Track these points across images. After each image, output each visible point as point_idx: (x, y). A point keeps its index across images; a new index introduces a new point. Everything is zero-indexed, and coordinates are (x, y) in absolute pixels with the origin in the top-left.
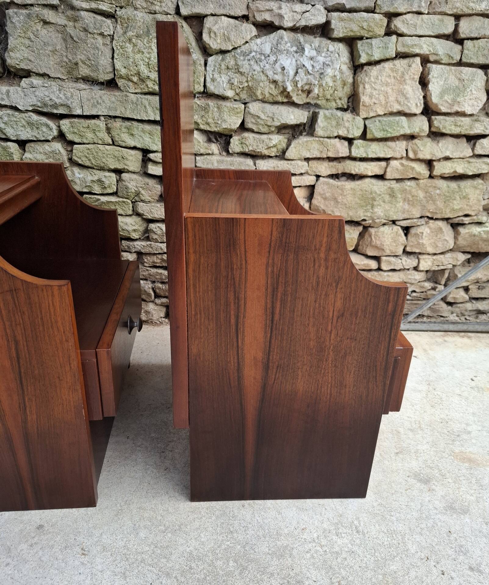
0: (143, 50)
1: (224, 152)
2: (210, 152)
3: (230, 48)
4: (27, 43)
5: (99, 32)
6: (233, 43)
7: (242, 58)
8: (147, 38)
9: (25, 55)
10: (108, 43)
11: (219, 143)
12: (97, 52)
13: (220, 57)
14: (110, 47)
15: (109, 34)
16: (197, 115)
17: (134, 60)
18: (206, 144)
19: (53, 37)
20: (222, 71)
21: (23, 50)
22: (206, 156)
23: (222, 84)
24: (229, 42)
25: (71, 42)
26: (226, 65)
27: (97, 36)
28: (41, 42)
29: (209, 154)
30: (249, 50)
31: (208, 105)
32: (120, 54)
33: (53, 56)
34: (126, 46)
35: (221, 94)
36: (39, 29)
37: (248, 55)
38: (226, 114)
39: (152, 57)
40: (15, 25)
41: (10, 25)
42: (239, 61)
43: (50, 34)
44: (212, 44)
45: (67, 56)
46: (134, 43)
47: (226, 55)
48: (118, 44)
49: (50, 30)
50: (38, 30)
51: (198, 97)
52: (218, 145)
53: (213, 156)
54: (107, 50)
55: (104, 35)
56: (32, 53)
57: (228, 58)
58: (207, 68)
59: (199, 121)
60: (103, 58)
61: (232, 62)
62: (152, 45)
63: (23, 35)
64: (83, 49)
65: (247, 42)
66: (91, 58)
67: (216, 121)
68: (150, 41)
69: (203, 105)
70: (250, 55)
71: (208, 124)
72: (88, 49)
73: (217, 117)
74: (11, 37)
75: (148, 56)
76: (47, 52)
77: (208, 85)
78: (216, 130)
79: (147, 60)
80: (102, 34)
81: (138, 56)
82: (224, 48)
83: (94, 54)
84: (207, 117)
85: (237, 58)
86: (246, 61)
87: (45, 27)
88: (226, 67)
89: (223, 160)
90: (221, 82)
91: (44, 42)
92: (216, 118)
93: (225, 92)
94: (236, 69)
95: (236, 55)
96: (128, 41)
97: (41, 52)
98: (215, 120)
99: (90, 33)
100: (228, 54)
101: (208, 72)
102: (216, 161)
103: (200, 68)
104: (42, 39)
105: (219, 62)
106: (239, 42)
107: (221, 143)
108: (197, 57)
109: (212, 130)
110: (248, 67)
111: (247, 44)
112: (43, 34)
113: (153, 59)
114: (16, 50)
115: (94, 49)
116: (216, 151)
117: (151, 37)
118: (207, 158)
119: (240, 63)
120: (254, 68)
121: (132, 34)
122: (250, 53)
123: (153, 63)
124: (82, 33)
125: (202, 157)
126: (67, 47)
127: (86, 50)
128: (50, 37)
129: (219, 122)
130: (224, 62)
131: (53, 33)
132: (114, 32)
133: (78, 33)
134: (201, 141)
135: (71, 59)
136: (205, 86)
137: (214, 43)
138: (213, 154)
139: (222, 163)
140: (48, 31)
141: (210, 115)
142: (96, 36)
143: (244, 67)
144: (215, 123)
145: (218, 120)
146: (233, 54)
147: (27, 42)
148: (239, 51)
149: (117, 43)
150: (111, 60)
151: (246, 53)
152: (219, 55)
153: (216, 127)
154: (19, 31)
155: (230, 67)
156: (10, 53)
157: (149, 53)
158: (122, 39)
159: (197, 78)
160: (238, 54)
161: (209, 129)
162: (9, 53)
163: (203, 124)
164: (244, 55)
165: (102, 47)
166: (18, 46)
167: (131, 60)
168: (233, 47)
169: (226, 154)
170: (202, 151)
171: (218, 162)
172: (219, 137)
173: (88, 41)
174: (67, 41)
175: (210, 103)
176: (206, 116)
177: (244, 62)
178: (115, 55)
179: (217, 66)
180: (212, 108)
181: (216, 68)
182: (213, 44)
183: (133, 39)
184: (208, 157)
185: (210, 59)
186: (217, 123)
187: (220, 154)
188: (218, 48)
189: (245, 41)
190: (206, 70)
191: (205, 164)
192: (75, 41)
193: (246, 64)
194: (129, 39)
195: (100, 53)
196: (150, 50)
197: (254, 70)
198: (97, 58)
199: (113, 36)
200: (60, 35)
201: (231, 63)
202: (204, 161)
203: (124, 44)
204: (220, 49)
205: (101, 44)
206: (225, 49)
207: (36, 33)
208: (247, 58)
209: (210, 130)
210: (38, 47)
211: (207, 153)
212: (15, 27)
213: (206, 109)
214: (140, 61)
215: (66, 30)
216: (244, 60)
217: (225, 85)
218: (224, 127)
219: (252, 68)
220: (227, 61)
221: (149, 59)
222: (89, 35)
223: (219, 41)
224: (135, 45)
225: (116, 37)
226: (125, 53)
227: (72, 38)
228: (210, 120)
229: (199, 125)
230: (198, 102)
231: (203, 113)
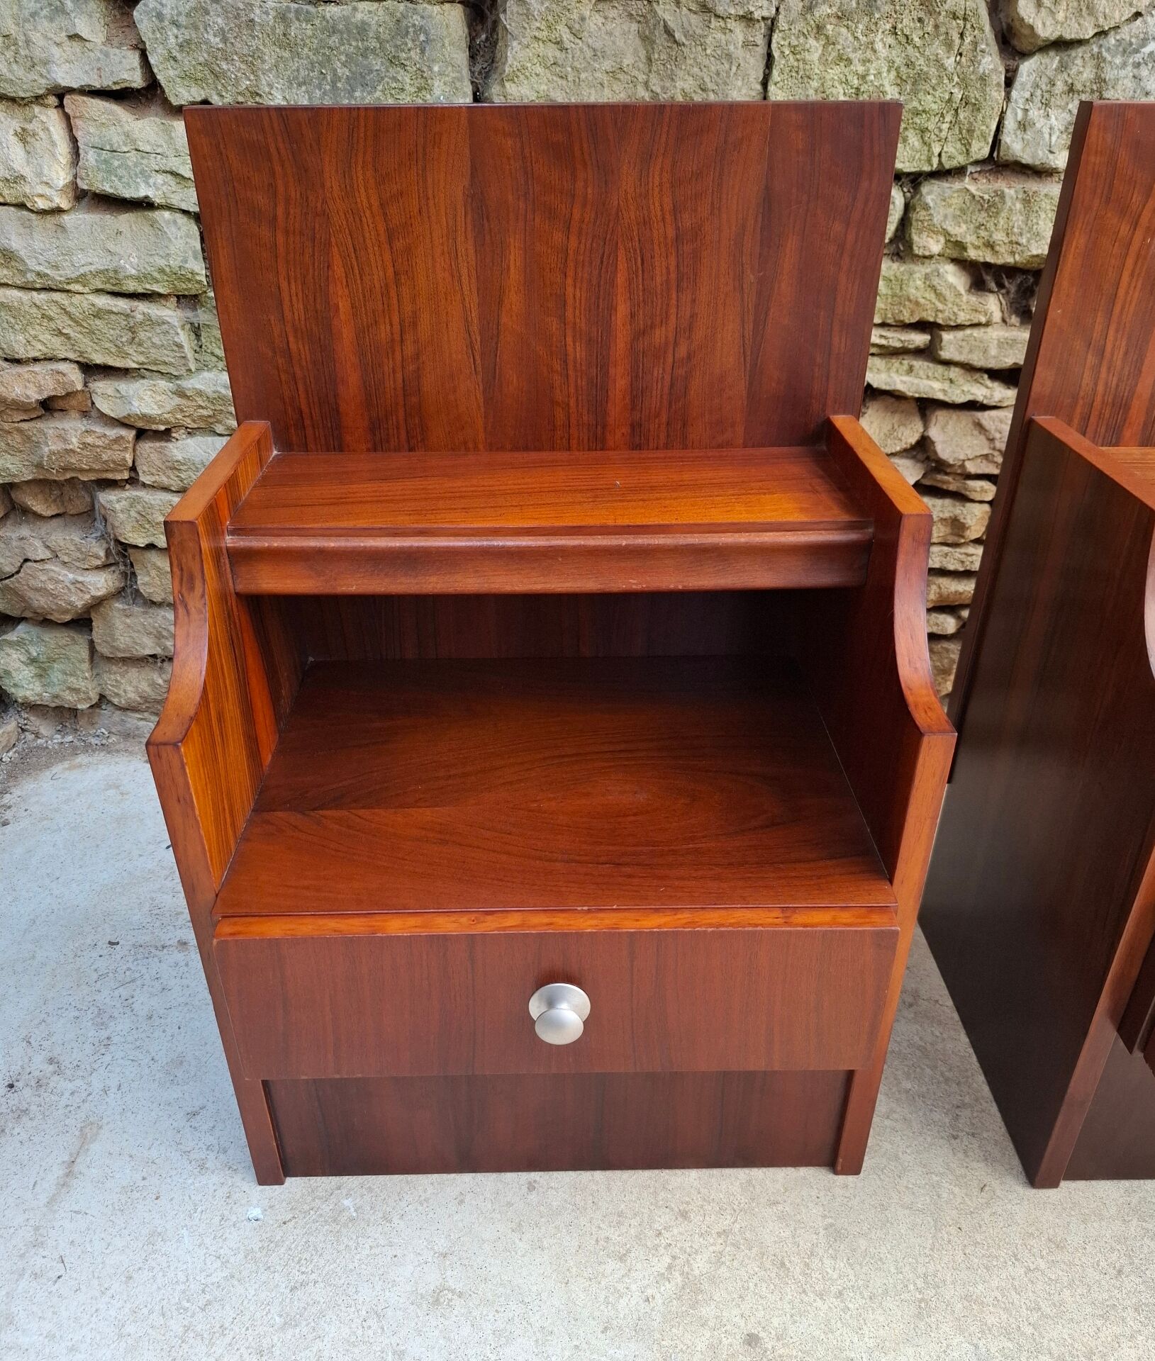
0: (852, 56)
1: (1013, 317)
2: (983, 320)
3: (1091, 33)
4: (550, 55)
5: (741, 13)
6: (1101, 20)
7: (1118, 60)
8: (866, 19)
9: (544, 87)
10: (760, 40)
11: (1004, 291)
12: (727, 66)
13: (1052, 61)
14: (761, 50)
15: (766, 14)
16: (966, 222)
17: (823, 85)
18: (973, 299)
19: (617, 34)
20: (1053, 99)
21: (537, 75)
22: (968, 331)
23: (1047, 136)
24: (1088, 18)
25: (666, 44)
26: (1070, 81)
27: (733, 24)
28: (585, 48)
29: (977, 325)
30: (1142, 36)
31: (1002, 196)
32: (787, 69)
33: (610, 86)
34: (807, 46)
35: (1037, 163)
36: (587, 13)
37: (1137, 51)
38: (1043, 216)
39: (872, 71)
40: (528, 9)
41: (515, 9)
42: (1107, 68)
43: (609, 26)
44: (1040, 26)
45: (646, 84)
46: (827, 37)
47: (1073, 53)
48: (786, 43)
49: (612, 13)
50: (583, 19)
51: (971, 173)
52: (1001, 296)
53: (989, 329)
54: (752, 61)
55: (751, 19)
56: (560, 82)
57: (1079, 61)
58: (1014, 94)
59: (969, 239)
60: (740, 83)
61: (1088, 74)
62: (877, 40)
63: (543, 35)
64: (692, 61)
65: (1138, 15)
66: (710, 86)
67: (1014, 238)
68: (873, 28)
69: (986, 197)
70: (1143, 50)
71: (990, 245)
72: (706, 62)
73: (1019, 227)
74: (515, 43)
75: (861, 69)
76: (598, 75)
77: (1007, 138)
78: (1010, 260)
79: (856, 82)
80: (748, 19)
81: (835, 72)
82: (1068, 36)
83: (718, 74)
84: (993, 229)
85: (1104, 60)
86: (1129, 68)
87: (600, 6)
88: (1066, 88)
89: (1014, 340)
90: (1046, 131)
91: (594, 50)
92: (1015, 230)
93: (1051, 156)
94: (1092, 91)
95: (1105, 54)
96: (815, 31)
97: (583, 76)
98: (1013, 233)
99: (717, 16)
100: (1080, 51)
101: (1012, 105)
102: (996, 342)
103: (995, 94)
104: (590, 41)
105: (1050, 73)
106: (1117, 15)
107: (1008, 293)
108: (991, 67)
109: (1000, 261)
110: (1129, 83)
111: (1140, 19)
112: (593, 28)
113: (872, 77)
114: (522, 77)
115: (718, 58)
116: (997, 316)
117: (877, 16)
118: (971, 335)
119: (1109, 74)
120: (1148, 88)
121: (829, 11)
122: (1144, 46)
123: (871, 89)
124: (694, 19)
125: (960, 334)
126: (649, 59)
127: (699, 64)
128: (610, 34)
129: (1024, 241)
130: (1065, 75)
131: (618, 21)
132: (777, 9)
133: (684, 19)
134: (962, 291)
135: (659, 90)
136: (996, 143)
137: (1048, 23)
138: (987, 325)
139: (1011, 346)
140: (606, 18)
141: (1002, 222)
142: (731, 24)
143: (1119, 87)
144: (1011, 242)
145: (1021, 234)
146: (1096, 49)
147: (551, 52)
148: (1112, 40)
149: (784, 39)
150: (759, 87)
151: (1131, 44)
152: (1052, 53)
153: (1013, 253)
154: (538, 25)
155: (1079, 87)
156: (507, 84)
157: (865, 61)
158: (800, 25)
159: (983, 123)
160: (1108, 50)
161: (990, 258)
162: (503, 86)
163: (977, 248)
164: (1124, 51)
165: (739, 53)
166: (529, 65)
167: (815, 84)
168: (1096, 31)
169: (1018, 319)
170: (963, 318)
171: (1001, 344)
172: (1007, 278)
173: (709, 40)
174: (654, 42)
175: (1007, 190)
176: (990, 225)
177: (1123, 73)
178: (775, 73)
179: (1044, 87)
180: (1009, 203)
181: (1039, 93)
182: (1044, 24)
183: (829, 27)
184: (976, 333)
185: (1027, 69)
186: (1017, 243)
187: (1004, 321)
188: (1053, 37)
189: (1134, 10)
190: (1008, 98)
191: (966, 350)
192: (675, 42)
193: (1126, 77)
194: (818, 27)
195: (734, 69)
196: (869, 54)
197: (1147, 94)
198: (726, 83)
199: (774, 20)
200: (634, 26)
201: (1085, 75)
202: (964, 344)
203: (802, 40)
204: (1061, 37)
205: (741, 43)
206: (1073, 36)
207: (577, 26)
208: (1131, 60)
209: (992, 261)
210: (577, 64)
211: (976, 321)
212: (528, 15)
213: (991, 207)
214: (836, 84)
215: (653, 11)
216: (1124, 65)
217: (1054, 138)
218: (1035, 252)
219: (1143, 89)
220: (1074, 71)
221: (863, 77)
222: (715, 23)
223: (1060, 16)
224: (830, 42)
225: (782, 23)
226: (801, 66)
227: (669, 32)
228: (999, 236)
229: (965, 249)
230: (973, 189)
231: (981, 217)
